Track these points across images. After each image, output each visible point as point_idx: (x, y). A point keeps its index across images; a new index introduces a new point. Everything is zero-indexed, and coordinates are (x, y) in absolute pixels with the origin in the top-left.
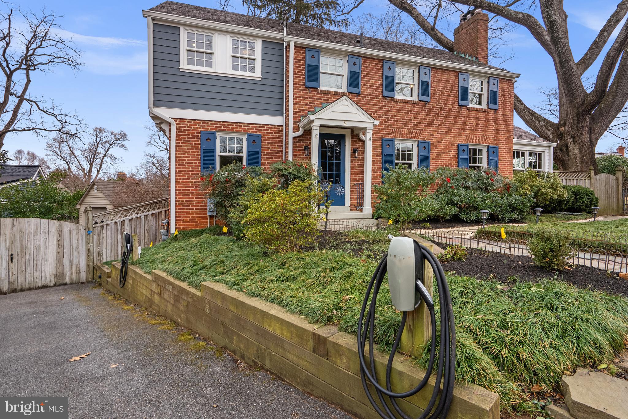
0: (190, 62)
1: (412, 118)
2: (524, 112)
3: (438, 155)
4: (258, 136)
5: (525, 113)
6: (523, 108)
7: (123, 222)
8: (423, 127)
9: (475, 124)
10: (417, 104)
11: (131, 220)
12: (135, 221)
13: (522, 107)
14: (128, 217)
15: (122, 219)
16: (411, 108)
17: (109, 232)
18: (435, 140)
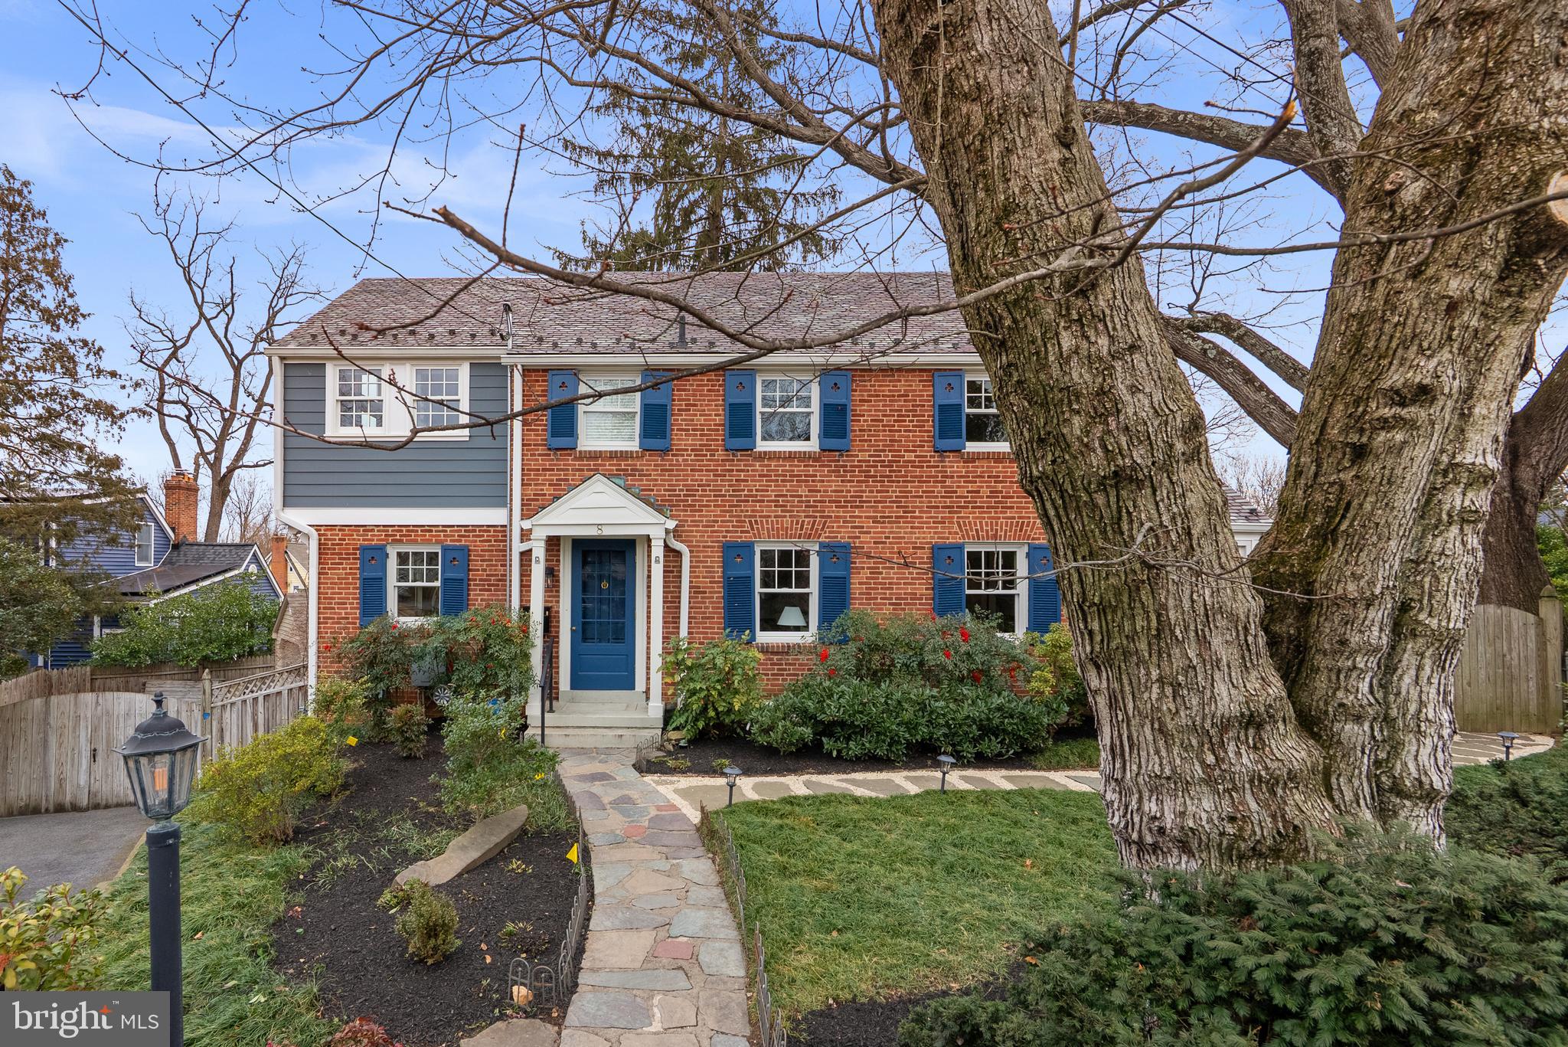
0: (345, 421)
1: (803, 491)
2: (1265, 410)
3: (875, 572)
4: (461, 549)
5: (1270, 414)
6: (1263, 400)
7: (255, 699)
8: (833, 510)
9: (985, 491)
10: (816, 460)
11: (266, 697)
12: (272, 699)
13: (1261, 397)
14: (264, 692)
15: (255, 695)
16: (799, 468)
17: (234, 716)
18: (865, 538)
